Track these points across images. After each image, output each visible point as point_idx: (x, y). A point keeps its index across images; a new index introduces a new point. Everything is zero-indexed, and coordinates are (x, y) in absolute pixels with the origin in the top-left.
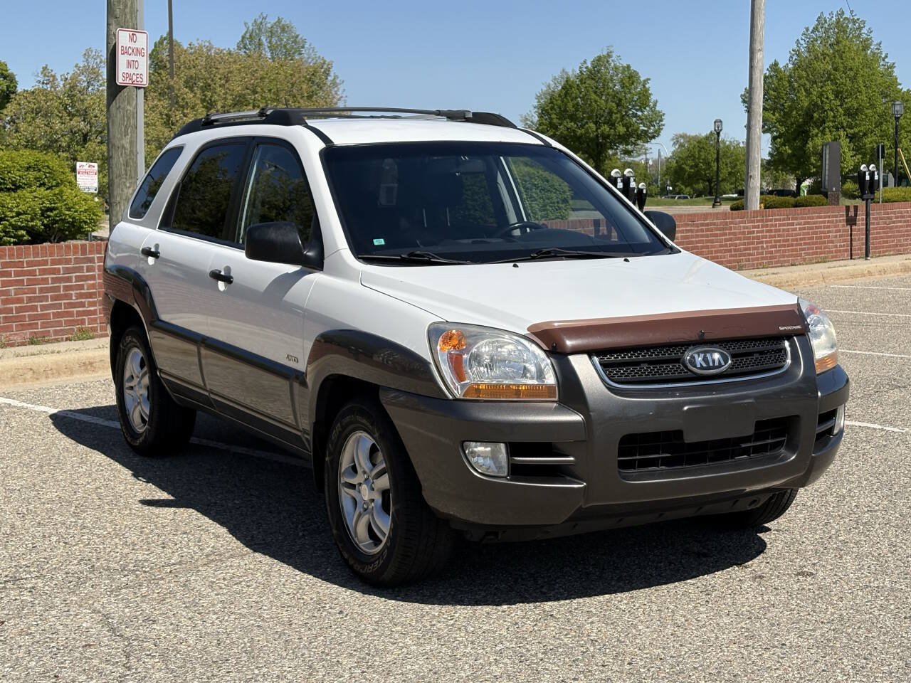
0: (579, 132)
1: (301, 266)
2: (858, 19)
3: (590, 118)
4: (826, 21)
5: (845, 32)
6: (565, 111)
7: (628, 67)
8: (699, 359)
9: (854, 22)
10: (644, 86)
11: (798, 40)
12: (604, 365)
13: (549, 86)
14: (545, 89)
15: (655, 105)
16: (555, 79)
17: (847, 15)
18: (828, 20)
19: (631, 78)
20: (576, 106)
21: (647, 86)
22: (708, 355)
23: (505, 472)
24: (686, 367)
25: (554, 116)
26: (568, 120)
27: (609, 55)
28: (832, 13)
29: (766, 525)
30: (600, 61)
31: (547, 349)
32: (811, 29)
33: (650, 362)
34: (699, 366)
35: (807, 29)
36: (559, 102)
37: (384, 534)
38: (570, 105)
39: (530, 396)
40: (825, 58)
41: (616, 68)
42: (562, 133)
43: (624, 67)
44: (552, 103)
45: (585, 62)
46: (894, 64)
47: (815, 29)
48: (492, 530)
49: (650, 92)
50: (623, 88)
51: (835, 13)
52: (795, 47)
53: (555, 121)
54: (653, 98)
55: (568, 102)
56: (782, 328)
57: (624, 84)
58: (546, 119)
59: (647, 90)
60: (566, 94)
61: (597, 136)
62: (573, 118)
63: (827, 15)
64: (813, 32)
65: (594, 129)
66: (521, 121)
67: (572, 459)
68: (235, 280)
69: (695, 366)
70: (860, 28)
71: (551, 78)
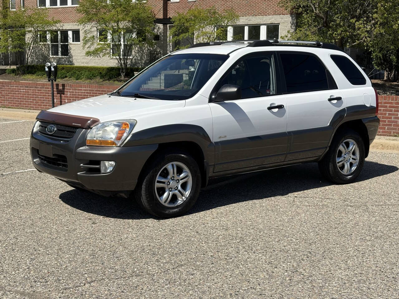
56: (73, 124)
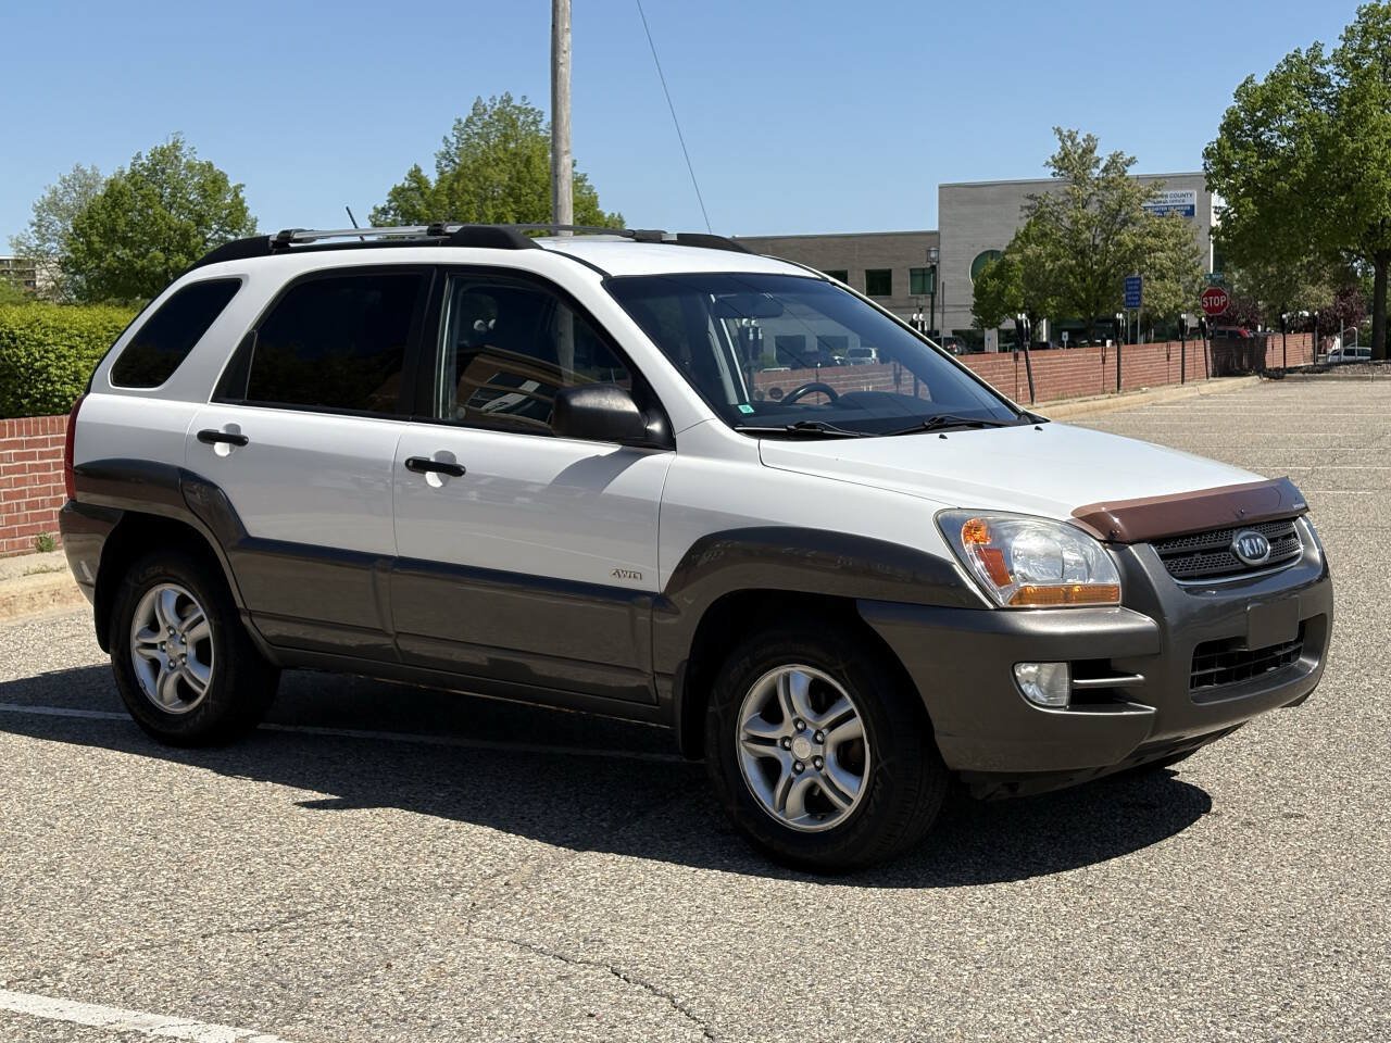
0: (139, 264)
1: (620, 446)
2: (533, 110)
3: (154, 241)
4: (485, 110)
5: (513, 126)
6: (114, 231)
7: (210, 165)
8: (1246, 545)
9: (527, 112)
10: (237, 195)
11: (445, 138)
12: (1163, 557)
13: (55, 192)
14: (47, 195)
15: (254, 226)
16: (64, 180)
17: (517, 102)
18: (489, 108)
19: (214, 183)
20: (131, 224)
21: (241, 195)
22: (1253, 541)
23: (1064, 699)
24: (1236, 556)
25: (95, 239)
26: (119, 246)
27: (176, 147)
28: (494, 98)
29: (1171, 768)
30: (165, 158)
31: (1103, 538)
32: (464, 121)
33: (1204, 552)
34: (1248, 555)
35: (460, 122)
36: (104, 216)
37: (849, 801)
38: (122, 223)
39: (1086, 600)
40: (497, 164)
41: (190, 167)
42: (109, 264)
43: (202, 165)
44: (90, 218)
45: (139, 156)
46: (585, 175)
47: (470, 121)
48: (1012, 781)
49: (245, 205)
50: (204, 197)
51: (499, 99)
52: (443, 149)
53: (97, 246)
54: (251, 213)
55: (118, 217)
57: (205, 191)
58: (82, 243)
59: (242, 202)
60: (115, 205)
61: (166, 271)
62: (125, 242)
63: (486, 101)
64: (467, 126)
65: (163, 261)
66: (11, 245)
67: (1140, 677)
68: (468, 471)
69: (1245, 555)
70: (535, 122)
71: (59, 179)
